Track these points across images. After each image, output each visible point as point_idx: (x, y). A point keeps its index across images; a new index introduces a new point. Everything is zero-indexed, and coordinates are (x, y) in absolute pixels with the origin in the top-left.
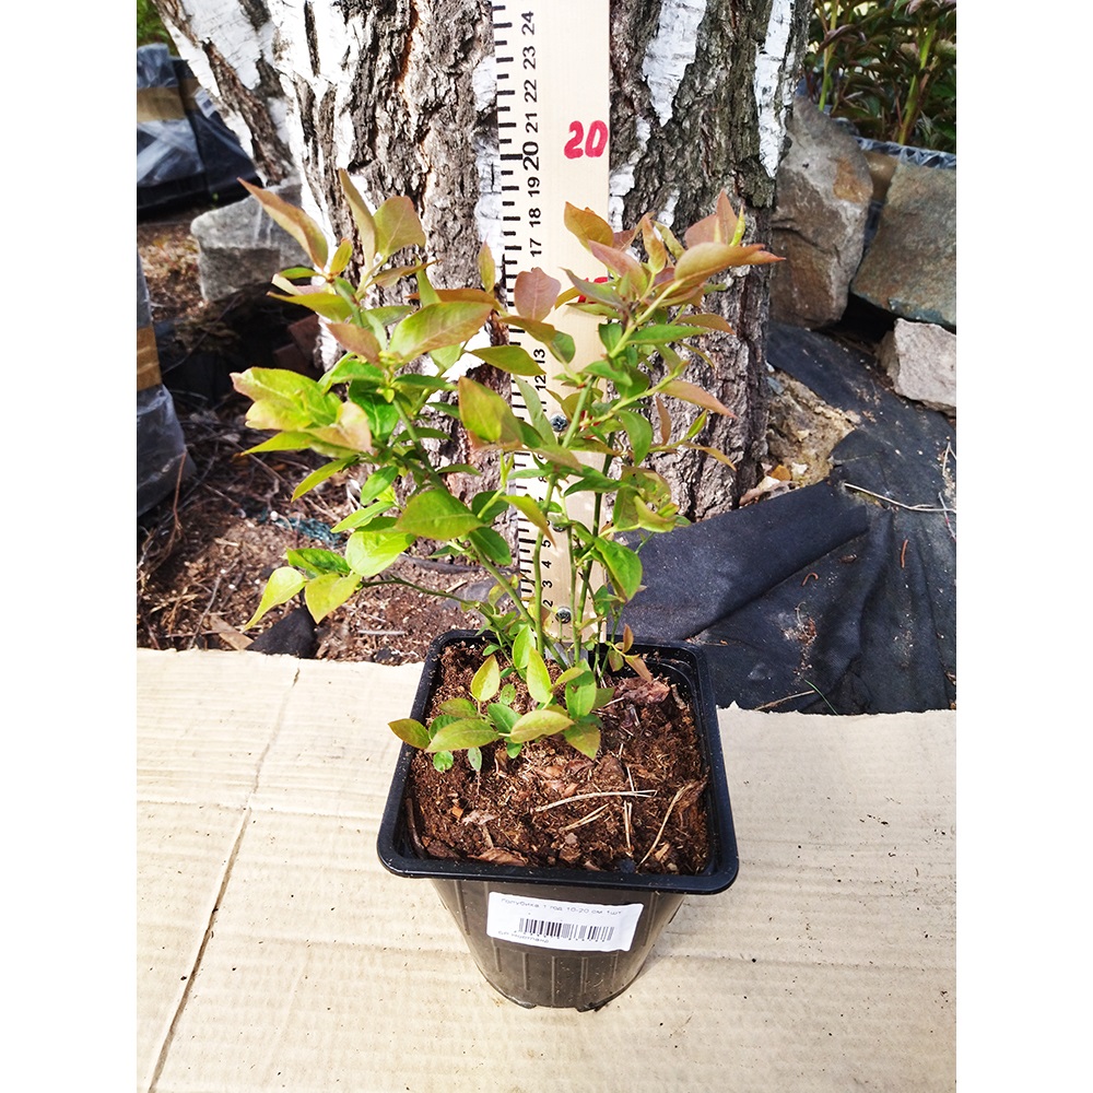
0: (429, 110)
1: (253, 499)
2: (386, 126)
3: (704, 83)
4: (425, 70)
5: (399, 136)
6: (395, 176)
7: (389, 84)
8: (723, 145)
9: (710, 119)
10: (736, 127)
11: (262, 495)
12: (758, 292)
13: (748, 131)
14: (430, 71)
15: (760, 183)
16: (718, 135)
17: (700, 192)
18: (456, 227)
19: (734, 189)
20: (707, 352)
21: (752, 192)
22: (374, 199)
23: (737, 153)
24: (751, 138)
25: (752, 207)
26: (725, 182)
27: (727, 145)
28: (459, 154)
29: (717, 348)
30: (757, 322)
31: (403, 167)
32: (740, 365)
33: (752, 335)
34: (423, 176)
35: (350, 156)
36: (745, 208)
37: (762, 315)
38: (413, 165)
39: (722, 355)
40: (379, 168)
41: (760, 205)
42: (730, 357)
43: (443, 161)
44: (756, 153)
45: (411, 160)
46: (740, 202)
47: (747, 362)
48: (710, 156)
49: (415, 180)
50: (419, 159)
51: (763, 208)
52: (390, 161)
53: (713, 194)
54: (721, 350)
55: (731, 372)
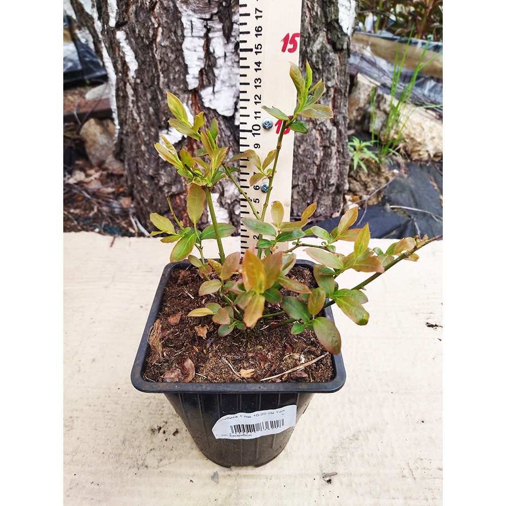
5: (141, 6)
8: (319, 13)
10: (326, 2)
13: (332, 5)
15: (339, 36)
16: (315, 8)
17: (307, 40)
18: (173, 56)
19: (326, 39)
20: (314, 130)
21: (335, 41)
22: (130, 43)
23: (326, 17)
24: (334, 9)
25: (336, 50)
26: (321, 35)
27: (321, 13)
28: (173, 14)
29: (319, 129)
30: (341, 116)
31: (144, 24)
32: (332, 137)
33: (338, 122)
34: (156, 30)
35: (116, 19)
36: (332, 50)
37: (344, 111)
38: (150, 23)
39: (322, 132)
40: (132, 26)
41: (340, 48)
42: (326, 134)
43: (165, 19)
44: (337, 18)
45: (149, 21)
46: (329, 47)
47: (335, 136)
48: (312, 20)
49: (151, 32)
50: (153, 20)
51: (342, 50)
52: (137, 21)
53: (314, 41)
54: (322, 129)
55: (327, 141)
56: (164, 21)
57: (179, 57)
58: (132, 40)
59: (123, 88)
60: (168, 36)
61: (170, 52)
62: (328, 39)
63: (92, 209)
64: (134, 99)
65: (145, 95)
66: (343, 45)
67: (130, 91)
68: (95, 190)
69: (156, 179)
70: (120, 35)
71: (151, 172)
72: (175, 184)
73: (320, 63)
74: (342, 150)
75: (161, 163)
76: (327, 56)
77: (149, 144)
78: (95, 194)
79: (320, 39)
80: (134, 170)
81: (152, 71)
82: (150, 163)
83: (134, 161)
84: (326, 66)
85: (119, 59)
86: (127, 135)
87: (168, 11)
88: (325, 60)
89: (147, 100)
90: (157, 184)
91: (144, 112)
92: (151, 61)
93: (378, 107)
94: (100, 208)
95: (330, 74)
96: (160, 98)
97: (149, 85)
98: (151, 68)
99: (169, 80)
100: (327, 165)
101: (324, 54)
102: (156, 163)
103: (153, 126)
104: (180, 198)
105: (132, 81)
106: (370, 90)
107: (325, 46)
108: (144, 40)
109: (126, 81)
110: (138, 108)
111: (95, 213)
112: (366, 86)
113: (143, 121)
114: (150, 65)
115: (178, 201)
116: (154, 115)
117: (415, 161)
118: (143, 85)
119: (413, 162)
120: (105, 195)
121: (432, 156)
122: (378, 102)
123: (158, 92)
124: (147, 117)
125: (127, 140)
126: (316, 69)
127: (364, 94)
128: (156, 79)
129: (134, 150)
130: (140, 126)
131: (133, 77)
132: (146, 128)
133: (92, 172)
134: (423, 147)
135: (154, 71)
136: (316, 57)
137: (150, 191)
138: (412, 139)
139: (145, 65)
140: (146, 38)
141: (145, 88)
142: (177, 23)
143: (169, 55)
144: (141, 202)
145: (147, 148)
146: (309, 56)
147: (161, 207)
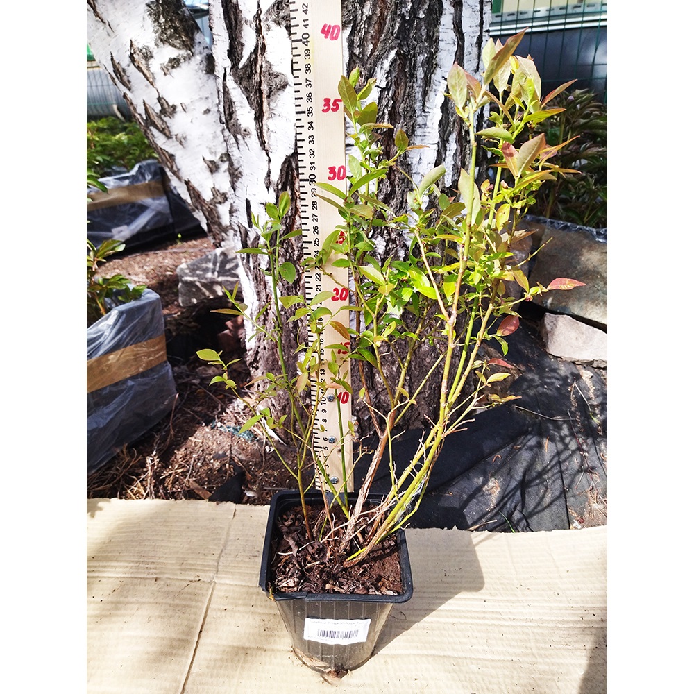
1: (208, 415)
11: (212, 412)
63: (216, 407)
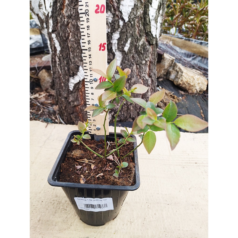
0: (69, 17)
2: (60, 21)
3: (137, 13)
4: (68, 7)
5: (63, 24)
6: (62, 33)
7: (60, 11)
8: (142, 29)
9: (139, 22)
10: (145, 24)
12: (153, 66)
13: (148, 25)
14: (69, 7)
15: (151, 38)
16: (141, 26)
17: (137, 40)
18: (76, 45)
19: (145, 40)
20: (140, 79)
21: (150, 41)
22: (57, 39)
23: (145, 30)
24: (149, 27)
25: (150, 44)
26: (143, 38)
27: (143, 28)
28: (76, 28)
29: (143, 79)
30: (153, 73)
31: (64, 31)
32: (148, 83)
33: (151, 76)
34: (69, 34)
35: (52, 29)
36: (148, 44)
37: (154, 71)
38: (66, 31)
39: (144, 80)
40: (59, 32)
41: (152, 44)
42: (146, 81)
43: (73, 29)
44: (150, 31)
45: (66, 30)
46: (147, 43)
47: (150, 82)
48: (139, 31)
49: (67, 35)
50: (68, 29)
51: (153, 44)
52: (61, 30)
53: (140, 40)
54: (144, 79)
55: (146, 85)
56: (72, 30)
57: (79, 46)
58: (59, 38)
59: (55, 58)
60: (74, 37)
61: (75, 43)
62: (146, 39)
63: (40, 110)
64: (59, 63)
65: (64, 62)
66: (153, 42)
67: (57, 60)
68: (43, 102)
69: (68, 98)
70: (54, 35)
71: (65, 95)
72: (76, 101)
73: (142, 50)
74: (154, 88)
75: (70, 92)
76: (146, 47)
77: (65, 83)
78: (42, 104)
79: (143, 40)
80: (58, 94)
81: (67, 51)
82: (65, 91)
83: (58, 90)
84: (145, 51)
85: (53, 45)
86: (56, 78)
87: (74, 26)
88: (145, 49)
89: (64, 64)
90: (68, 101)
91: (63, 69)
92: (66, 47)
93: (174, 69)
94: (44, 110)
95: (147, 55)
96: (70, 63)
97: (66, 57)
98: (66, 50)
99: (74, 55)
100: (146, 95)
101: (145, 46)
102: (68, 91)
103: (67, 75)
104: (78, 107)
105: (58, 55)
106: (170, 61)
107: (145, 43)
108: (64, 38)
109: (56, 55)
110: (61, 67)
111: (41, 113)
112: (168, 59)
113: (63, 73)
114: (66, 49)
115: (77, 109)
116: (67, 71)
117: (190, 94)
118: (63, 57)
119: (189, 94)
120: (47, 104)
121: (198, 91)
122: (174, 66)
123: (70, 61)
124: (64, 71)
125: (56, 81)
126: (141, 53)
127: (167, 63)
128: (69, 55)
129: (59, 85)
130: (61, 74)
131: (58, 54)
132: (64, 76)
133: (42, 93)
134: (194, 87)
135: (68, 51)
136: (140, 48)
137: (65, 104)
138: (189, 84)
139: (64, 48)
140: (65, 37)
141: (64, 59)
142: (78, 31)
143: (75, 45)
144: (61, 108)
145: (64, 84)
146: (137, 47)
147: (70, 111)
